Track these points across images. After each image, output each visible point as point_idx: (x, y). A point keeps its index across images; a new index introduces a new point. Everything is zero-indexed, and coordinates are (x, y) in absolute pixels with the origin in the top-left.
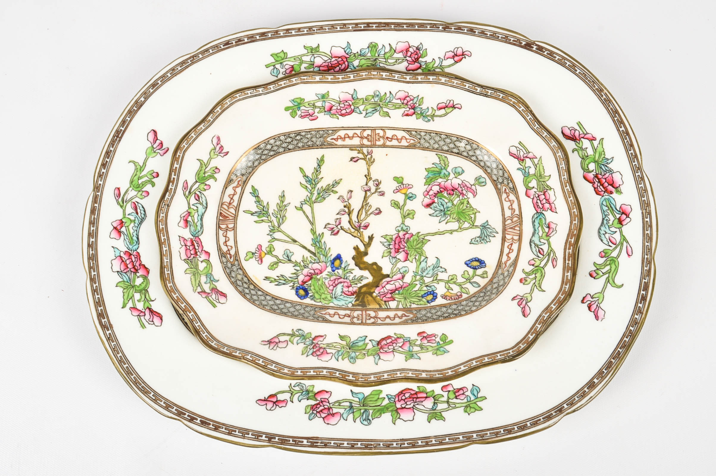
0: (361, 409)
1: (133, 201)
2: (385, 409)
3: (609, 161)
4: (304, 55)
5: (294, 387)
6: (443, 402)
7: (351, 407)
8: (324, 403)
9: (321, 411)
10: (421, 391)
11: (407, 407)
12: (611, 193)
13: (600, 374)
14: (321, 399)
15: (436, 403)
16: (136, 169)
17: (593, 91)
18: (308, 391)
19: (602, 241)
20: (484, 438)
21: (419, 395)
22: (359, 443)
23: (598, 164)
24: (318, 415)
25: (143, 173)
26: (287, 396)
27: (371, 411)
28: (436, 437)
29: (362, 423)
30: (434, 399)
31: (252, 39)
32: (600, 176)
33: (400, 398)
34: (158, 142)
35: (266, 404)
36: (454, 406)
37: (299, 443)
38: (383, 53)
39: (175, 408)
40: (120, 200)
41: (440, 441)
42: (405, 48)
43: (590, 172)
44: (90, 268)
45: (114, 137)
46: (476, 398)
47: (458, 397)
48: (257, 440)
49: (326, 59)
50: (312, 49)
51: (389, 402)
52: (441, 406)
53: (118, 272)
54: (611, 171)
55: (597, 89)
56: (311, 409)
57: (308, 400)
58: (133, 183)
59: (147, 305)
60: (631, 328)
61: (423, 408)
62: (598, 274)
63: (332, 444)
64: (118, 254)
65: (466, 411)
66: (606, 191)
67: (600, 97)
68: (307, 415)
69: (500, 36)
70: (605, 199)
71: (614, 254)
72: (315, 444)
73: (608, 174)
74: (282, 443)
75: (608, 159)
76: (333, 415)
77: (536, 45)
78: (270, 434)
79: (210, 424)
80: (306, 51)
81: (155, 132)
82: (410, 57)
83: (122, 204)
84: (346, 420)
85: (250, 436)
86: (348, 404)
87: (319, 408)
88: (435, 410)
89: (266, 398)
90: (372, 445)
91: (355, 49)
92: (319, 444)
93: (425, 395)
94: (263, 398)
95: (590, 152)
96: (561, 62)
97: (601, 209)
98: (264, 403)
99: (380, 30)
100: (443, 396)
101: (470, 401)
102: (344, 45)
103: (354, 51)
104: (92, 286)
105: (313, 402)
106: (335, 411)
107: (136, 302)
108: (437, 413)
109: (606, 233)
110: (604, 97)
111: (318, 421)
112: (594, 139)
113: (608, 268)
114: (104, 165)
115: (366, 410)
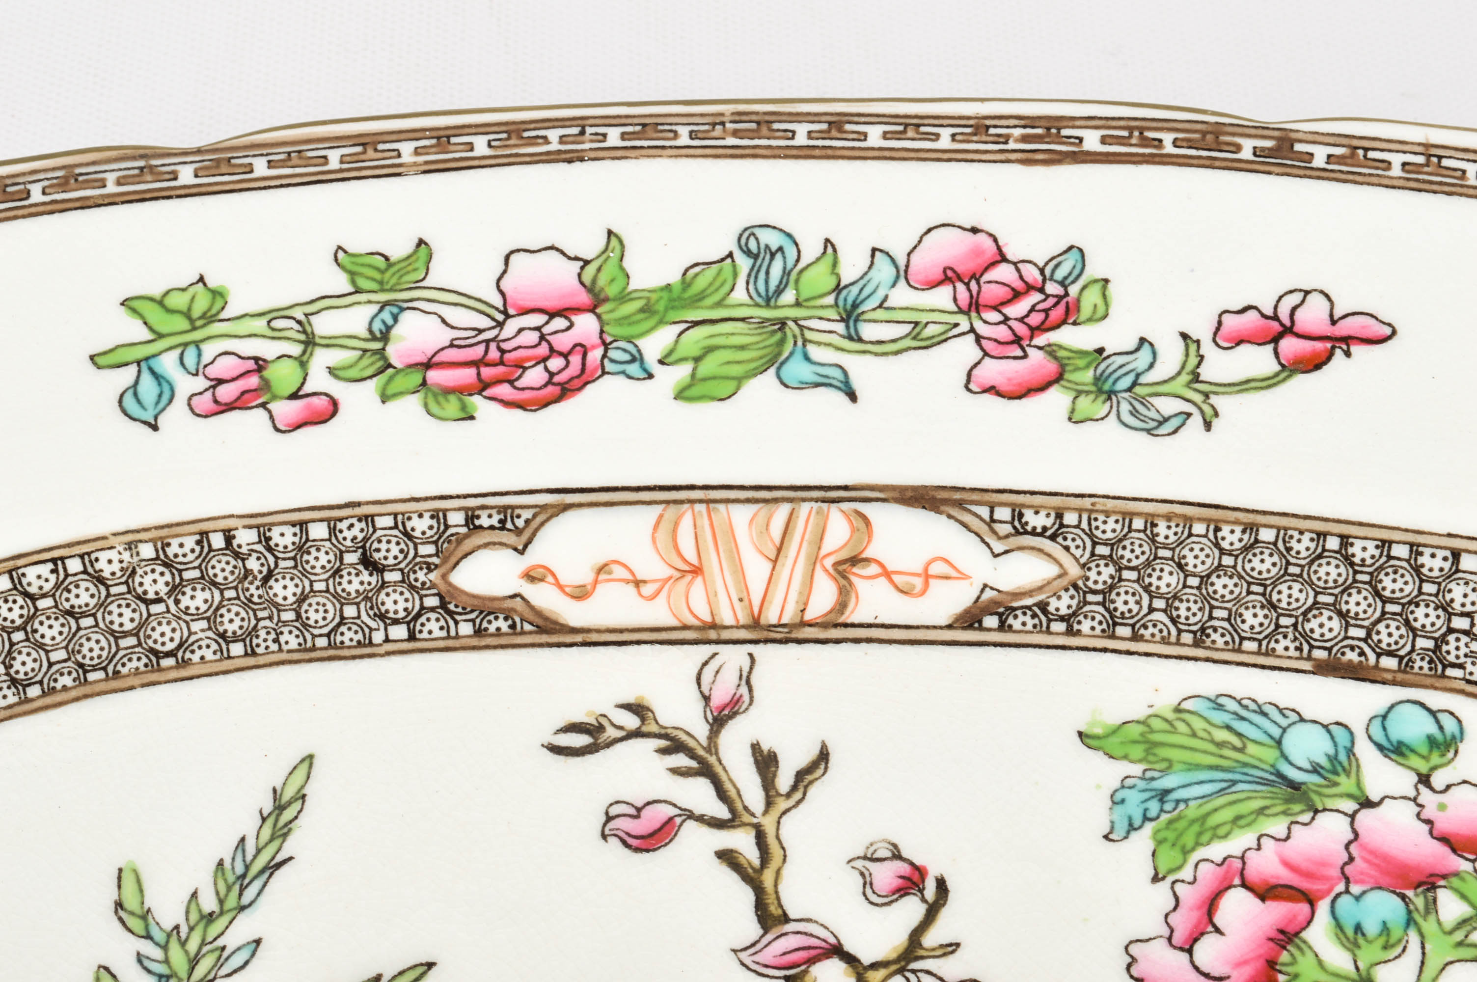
0: (798, 304)
2: (661, 307)
5: (1189, 415)
6: (331, 343)
7: (850, 316)
8: (1002, 333)
9: (1016, 295)
10: (453, 398)
11: (537, 320)
14: (1025, 356)
15: (374, 338)
18: (1100, 391)
20: (141, 163)
21: (467, 375)
22: (801, 139)
24: (1032, 274)
26: (1222, 366)
27: (740, 294)
28: (395, 172)
29: (789, 235)
30: (384, 358)
33: (576, 360)
35: (1334, 322)
36: (278, 324)
37: (1125, 133)
41: (371, 153)
46: (147, 359)
47: (251, 365)
48: (1356, 143)
51: (640, 342)
56: (1078, 301)
57: (1100, 351)
61: (445, 312)
63: (946, 133)
65: (217, 294)
68: (1093, 271)
72: (1039, 131)
74: (1217, 130)
76: (949, 276)
78: (1288, 171)
84: (874, 250)
85: (1397, 160)
86: (868, 331)
87: (1032, 309)
88: (384, 305)
89: (1338, 352)
90: (736, 133)
92: (1017, 132)
93: (433, 375)
94: (1354, 349)
98: (1345, 328)
100: (331, 371)
101: (186, 345)
105: (1069, 336)
106: (942, 297)
108: (374, 286)
111: (1031, 244)
115: (769, 301)
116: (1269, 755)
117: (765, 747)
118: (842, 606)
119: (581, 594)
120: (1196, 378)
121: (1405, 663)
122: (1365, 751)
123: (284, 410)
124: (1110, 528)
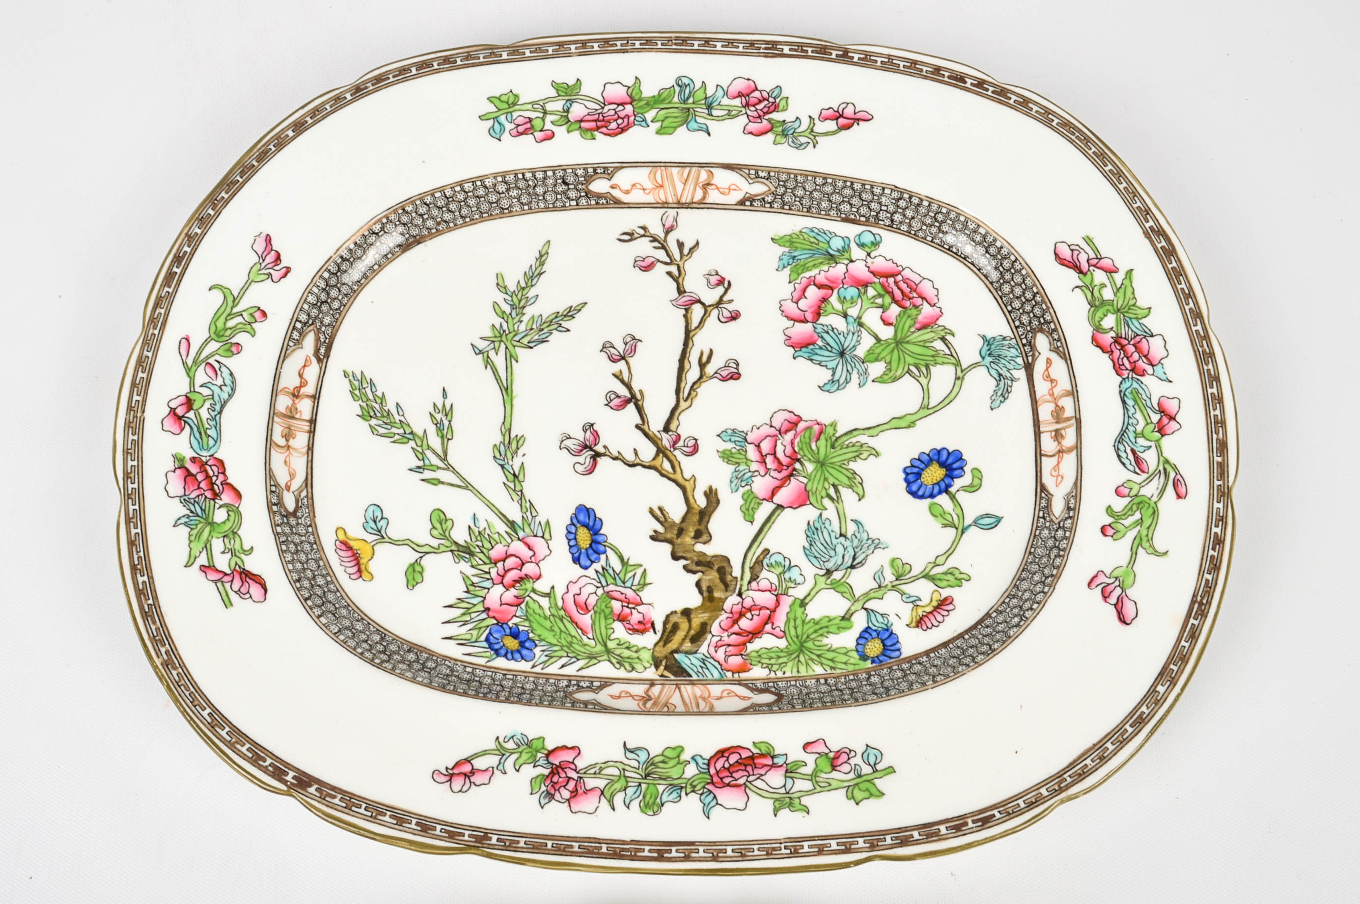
0: (693, 103)
1: (1145, 476)
2: (652, 103)
3: (184, 520)
4: (809, 793)
5: (809, 143)
6: (551, 113)
7: (709, 107)
8: (755, 114)
9: (760, 102)
10: (589, 132)
11: (614, 106)
12: (193, 460)
13: (281, 142)
14: (762, 122)
15: (564, 112)
16: (1150, 540)
17: (183, 666)
18: (783, 134)
19: (231, 374)
20: (490, 51)
21: (593, 124)
22: (696, 47)
23: (206, 519)
24: (765, 95)
25: (1133, 533)
26: (820, 127)
27: (676, 99)
28: (569, 55)
29: (691, 80)
30: (568, 118)
31: (929, 831)
32: (209, 494)
33: (626, 120)
34: (1113, 600)
35: (855, 114)
36: (535, 106)
37: (796, 48)
38: (630, 791)
39: (1011, 102)
40: (1172, 475)
41: (562, 49)
42: (579, 799)
43: (226, 505)
44: (1206, 337)
45: (1209, 603)
46: (496, 117)
47: (528, 120)
48: (867, 53)
49: (759, 783)
50: (790, 805)
51: (645, 115)
52: (557, 106)
53: (1152, 336)
54: (185, 500)
55: (175, 668)
56: (779, 104)
57: (784, 121)
58: (1151, 511)
59: (1087, 279)
60: (212, 212)
61: (587, 104)
62: (252, 315)
63: (741, 46)
64: (1158, 368)
65: (516, 96)
66: (203, 465)
67: (173, 651)
68: (784, 94)
69: (362, 811)
70: (209, 449)
71: (213, 346)
72: (770, 46)
73: (193, 495)
74: (825, 47)
75: (186, 524)
76: (740, 95)
77: (285, 782)
78: (846, 63)
79: (949, 77)
80: (804, 801)
81: (1122, 620)
82: (569, 779)
83: (1167, 466)
84: (717, 85)
85: (879, 60)
86: (715, 113)
87: (765, 107)
88: (567, 100)
89: (855, 124)
90: (676, 44)
91: (692, 802)
92: (763, 46)
93: (583, 124)
94: (861, 123)
95: (217, 545)
96: (238, 736)
97: (219, 433)
98: (858, 116)
99: (633, 842)
100: (552, 122)
101: (507, 113)
102: (716, 812)
103: (694, 797)
104: (1196, 304)
105: (775, 116)
106: (737, 102)
107: (1107, 283)
108: (564, 94)
109: (220, 387)
110: (163, 650)
111: (766, 85)
112: (204, 569)
113: (231, 323)
114: (1218, 542)
115: (685, 101)
116: (825, 246)
117: (681, 241)
118: (704, 198)
119: (627, 192)
120: (812, 131)
121: (868, 219)
122: (853, 246)
123: (539, 135)
124: (784, 177)
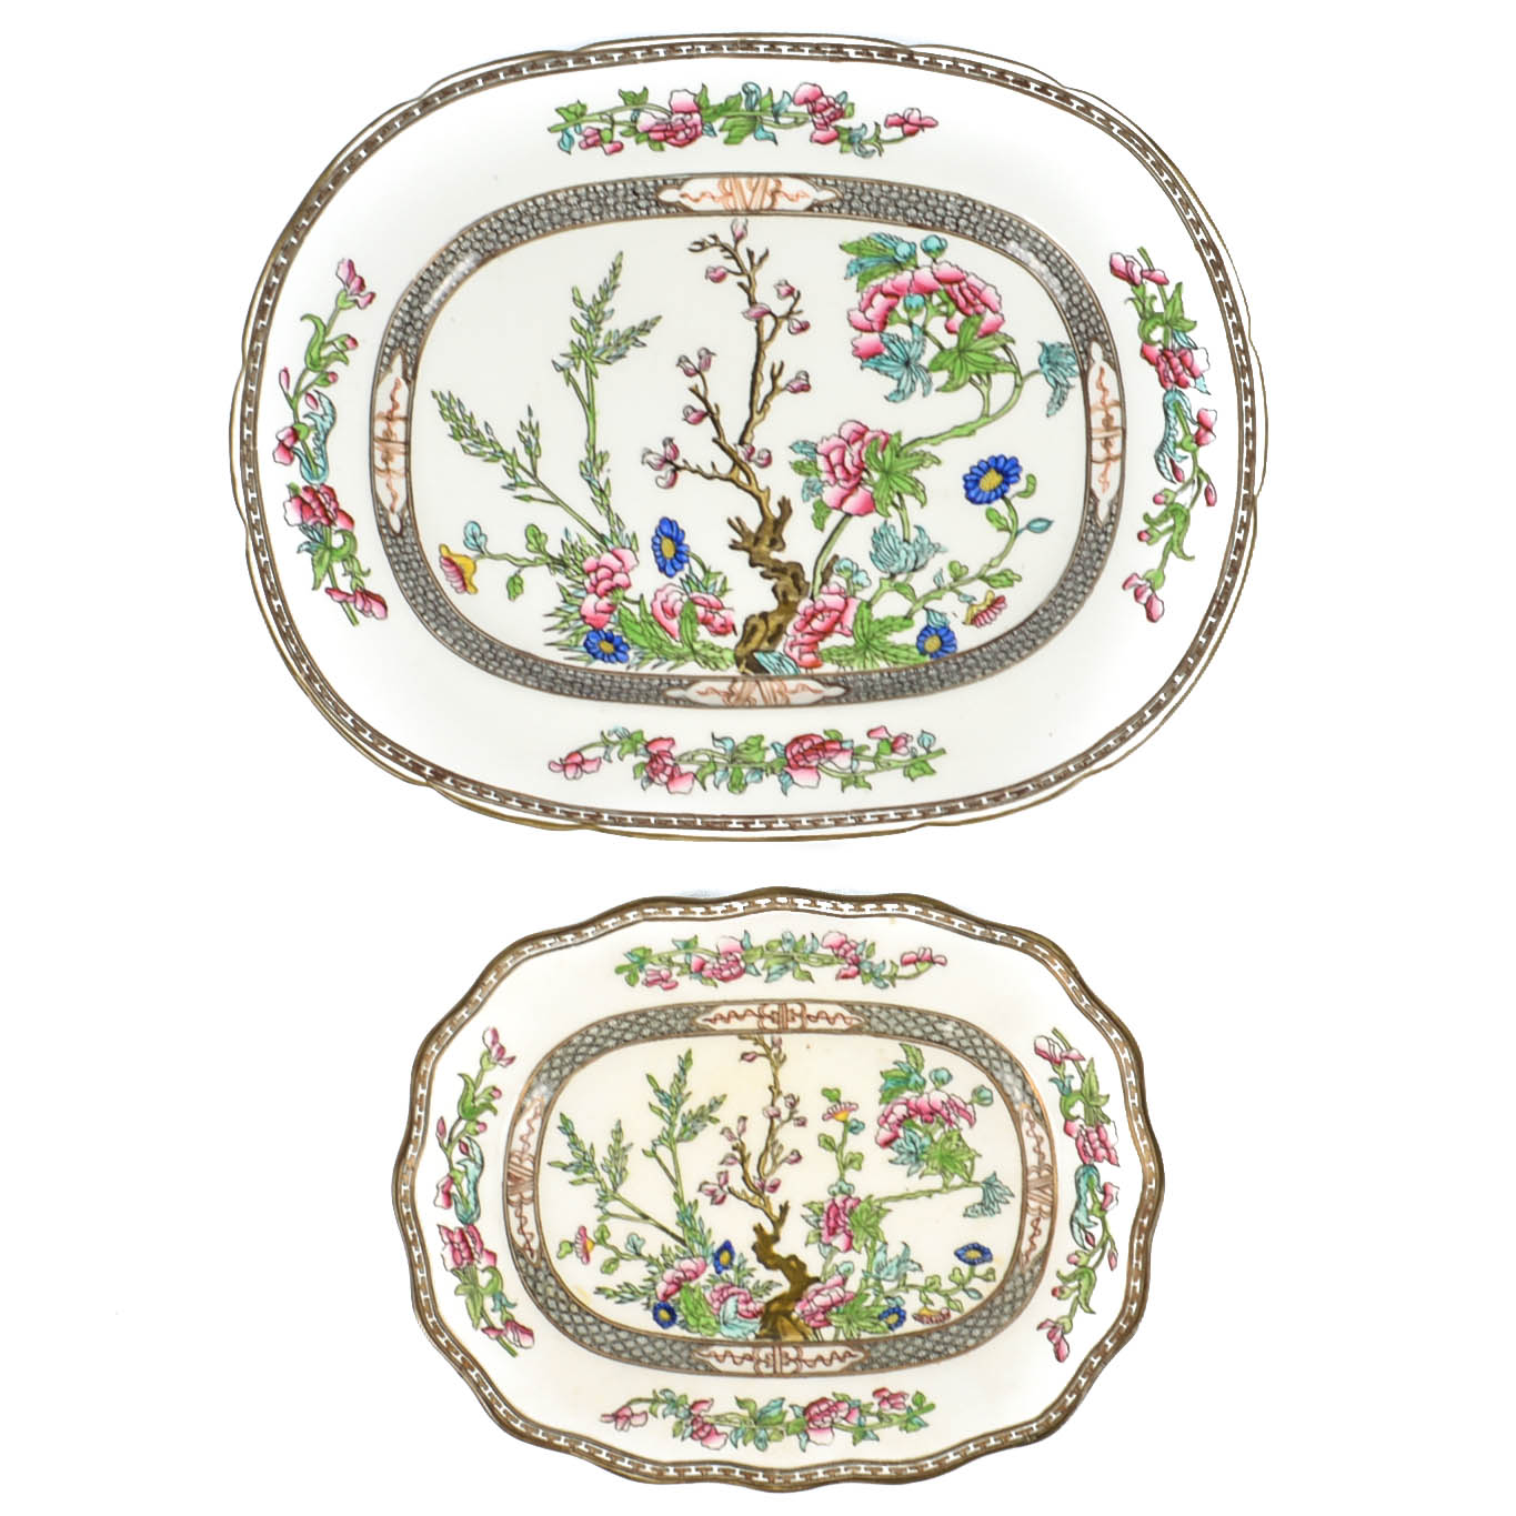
0: (760, 110)
1: (1180, 485)
2: (719, 111)
3: (305, 547)
4: (872, 772)
5: (875, 151)
6: (620, 123)
7: (776, 115)
8: (821, 121)
9: (826, 108)
10: (658, 143)
11: (681, 115)
12: (306, 489)
13: (354, 163)
14: (828, 129)
15: (633, 122)
16: (1180, 544)
17: (323, 679)
18: (850, 142)
19: (331, 404)
20: (556, 59)
21: (661, 135)
22: (762, 51)
23: (325, 544)
24: (831, 101)
25: (1166, 539)
26: (886, 134)
27: (743, 107)
28: (635, 62)
29: (758, 86)
30: (636, 129)
31: (973, 802)
32: (324, 521)
33: (693, 130)
34: (1144, 600)
35: (920, 119)
36: (603, 117)
38: (719, 774)
39: (1074, 108)
40: (1205, 484)
41: (627, 55)
42: (676, 781)
43: (341, 531)
44: (1245, 351)
45: (1226, 603)
46: (565, 129)
47: (596, 131)
48: (933, 56)
49: (829, 765)
50: (856, 783)
51: (713, 124)
52: (625, 116)
53: (1196, 348)
54: (304, 528)
55: (317, 681)
56: (845, 110)
57: (850, 128)
58: (1183, 518)
59: (1139, 291)
60: (294, 240)
61: (655, 113)
62: (343, 343)
63: (807, 49)
64: (1199, 380)
65: (584, 107)
66: (315, 494)
67: (313, 666)
68: (850, 100)
69: (492, 797)
70: (318, 478)
71: (311, 376)
72: (835, 49)
73: (310, 523)
74: (891, 50)
75: (308, 550)
76: (806, 101)
77: (423, 776)
78: (910, 66)
79: (1014, 81)
80: (868, 779)
81: (1150, 618)
82: (666, 765)
83: (1202, 478)
84: (784, 92)
85: (944, 63)
86: (782, 120)
87: (831, 113)
88: (635, 110)
89: (921, 130)
91: (772, 781)
92: (829, 49)
93: (652, 135)
94: (925, 129)
95: (338, 568)
96: (379, 739)
97: (326, 462)
98: (924, 122)
99: (723, 816)
100: (620, 133)
101: (576, 124)
102: (793, 789)
103: (774, 778)
104: (1239, 318)
105: (842, 123)
106: (804, 109)
107: (1158, 295)
108: (631, 103)
109: (322, 417)
110: (304, 666)
111: (831, 91)
112: (328, 591)
113: (325, 353)
114: (1240, 546)
115: (751, 109)
116: (892, 252)
117: (751, 249)
118: (773, 204)
119: (697, 200)
120: (878, 138)
121: (933, 224)
122: (919, 252)
123: (608, 147)
124: (850, 185)
